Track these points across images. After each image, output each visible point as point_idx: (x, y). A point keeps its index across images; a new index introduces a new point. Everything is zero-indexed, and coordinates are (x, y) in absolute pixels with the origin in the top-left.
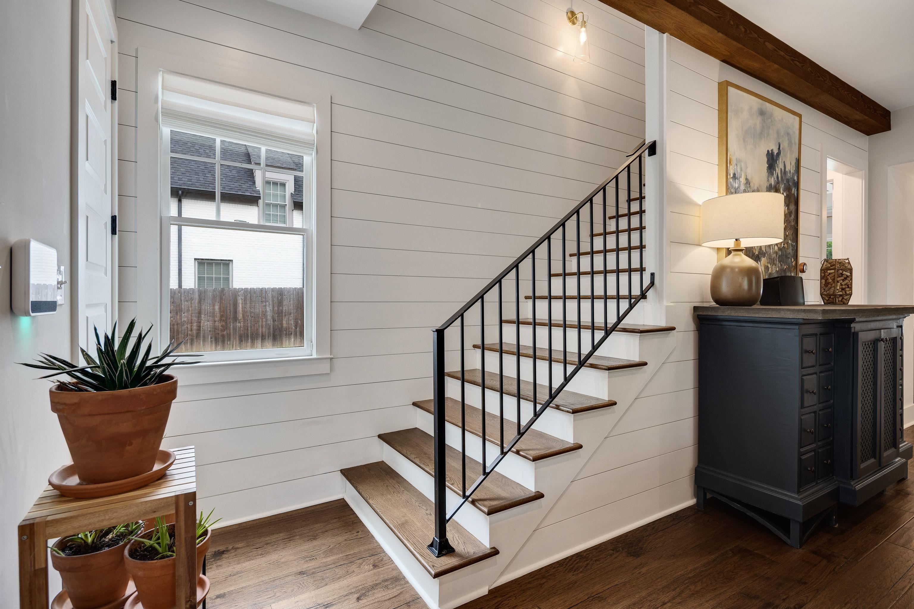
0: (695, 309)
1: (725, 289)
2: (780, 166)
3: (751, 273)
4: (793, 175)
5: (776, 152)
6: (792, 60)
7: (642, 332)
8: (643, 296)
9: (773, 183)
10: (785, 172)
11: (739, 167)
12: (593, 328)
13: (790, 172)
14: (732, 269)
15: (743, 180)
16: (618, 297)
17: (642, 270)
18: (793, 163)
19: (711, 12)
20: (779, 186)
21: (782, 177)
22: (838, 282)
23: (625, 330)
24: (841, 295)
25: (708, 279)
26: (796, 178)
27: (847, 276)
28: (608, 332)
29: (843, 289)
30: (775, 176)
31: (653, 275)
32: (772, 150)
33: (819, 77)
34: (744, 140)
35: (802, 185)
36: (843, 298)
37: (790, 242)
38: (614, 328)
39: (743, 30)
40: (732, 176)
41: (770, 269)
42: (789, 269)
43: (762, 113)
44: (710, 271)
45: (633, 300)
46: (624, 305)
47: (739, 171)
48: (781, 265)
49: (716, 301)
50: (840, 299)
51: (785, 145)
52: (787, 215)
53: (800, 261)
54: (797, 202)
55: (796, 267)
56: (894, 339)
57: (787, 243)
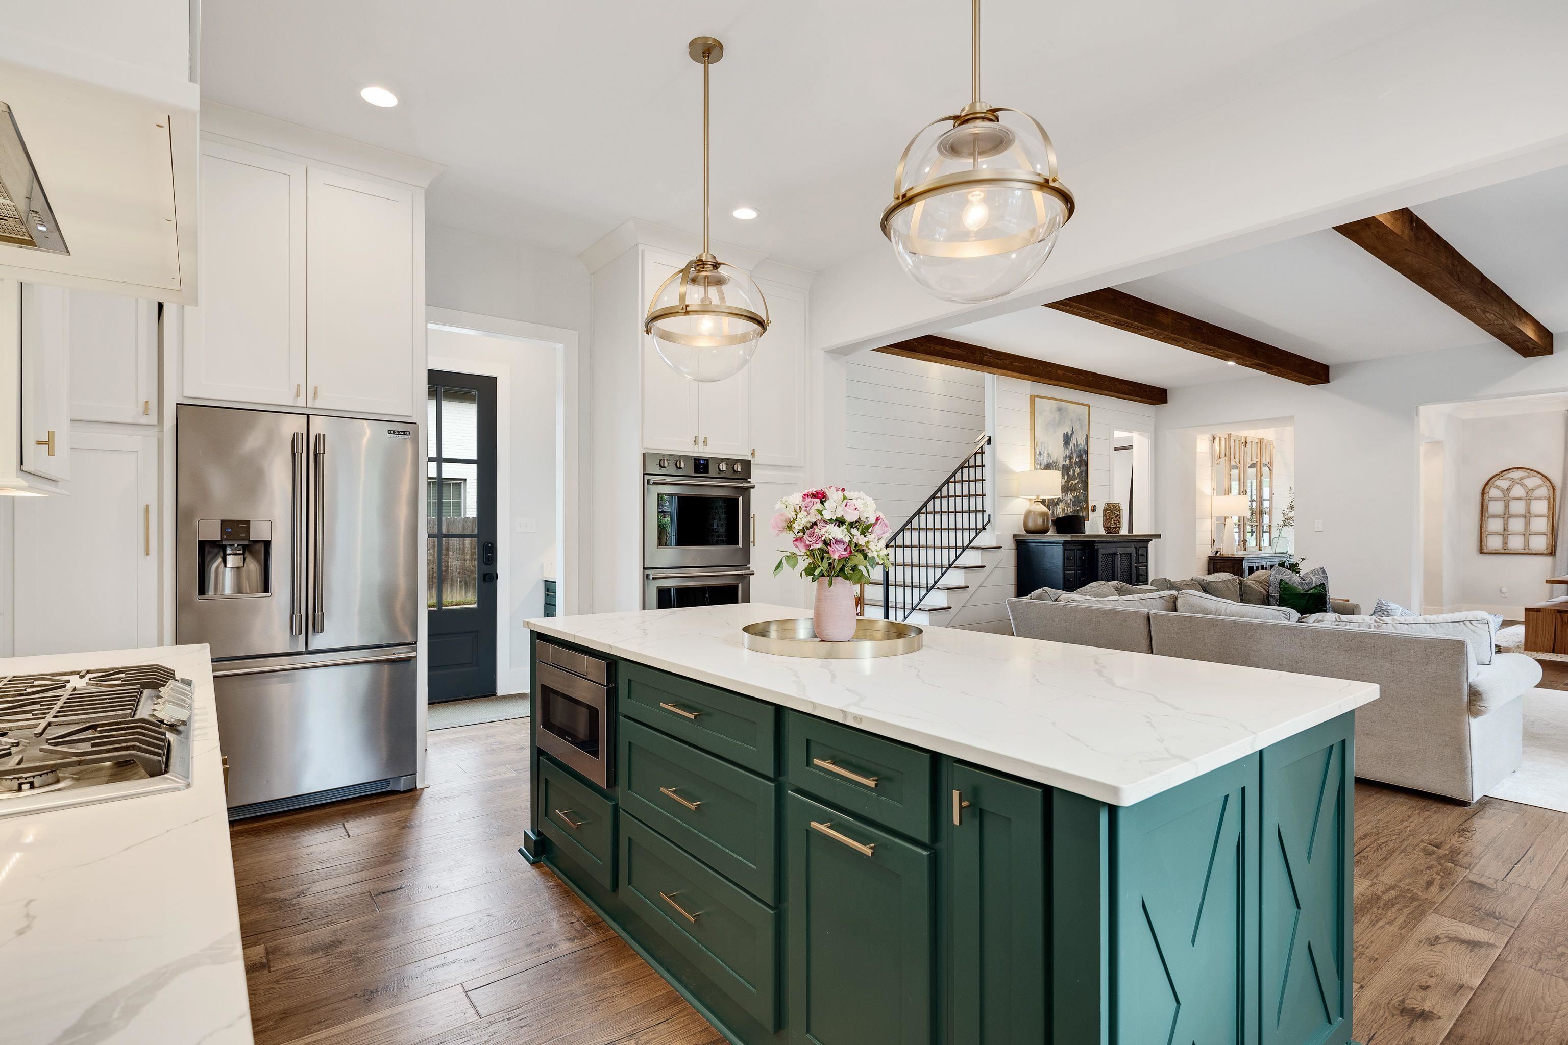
0: (1014, 536)
1: (1031, 525)
2: (1073, 441)
3: (1044, 515)
4: (1084, 446)
5: (1070, 433)
6: (1078, 376)
7: (982, 548)
8: (984, 528)
9: (1068, 454)
10: (1078, 445)
11: (1043, 447)
12: (956, 548)
13: (1081, 444)
14: (1034, 512)
15: (1046, 455)
16: (970, 529)
17: (983, 511)
18: (1084, 438)
19: (1021, 365)
20: (1073, 455)
21: (1075, 449)
22: (1112, 518)
23: (973, 548)
24: (1114, 528)
25: (1023, 517)
26: (1086, 448)
27: (1118, 515)
28: (964, 549)
29: (1115, 523)
30: (1070, 449)
31: (989, 516)
32: (1067, 432)
33: (1099, 381)
34: (1047, 430)
35: (1090, 451)
36: (1116, 530)
37: (1081, 491)
38: (967, 547)
39: (1041, 368)
40: (1038, 453)
41: (1066, 511)
42: (1082, 509)
43: (1059, 409)
44: (1024, 513)
45: (978, 531)
46: (973, 534)
47: (1043, 449)
48: (1075, 507)
49: (1027, 531)
50: (1114, 530)
51: (1076, 427)
52: (1078, 474)
53: (1090, 504)
54: (1087, 465)
55: (1087, 508)
56: (1130, 554)
57: (1079, 492)
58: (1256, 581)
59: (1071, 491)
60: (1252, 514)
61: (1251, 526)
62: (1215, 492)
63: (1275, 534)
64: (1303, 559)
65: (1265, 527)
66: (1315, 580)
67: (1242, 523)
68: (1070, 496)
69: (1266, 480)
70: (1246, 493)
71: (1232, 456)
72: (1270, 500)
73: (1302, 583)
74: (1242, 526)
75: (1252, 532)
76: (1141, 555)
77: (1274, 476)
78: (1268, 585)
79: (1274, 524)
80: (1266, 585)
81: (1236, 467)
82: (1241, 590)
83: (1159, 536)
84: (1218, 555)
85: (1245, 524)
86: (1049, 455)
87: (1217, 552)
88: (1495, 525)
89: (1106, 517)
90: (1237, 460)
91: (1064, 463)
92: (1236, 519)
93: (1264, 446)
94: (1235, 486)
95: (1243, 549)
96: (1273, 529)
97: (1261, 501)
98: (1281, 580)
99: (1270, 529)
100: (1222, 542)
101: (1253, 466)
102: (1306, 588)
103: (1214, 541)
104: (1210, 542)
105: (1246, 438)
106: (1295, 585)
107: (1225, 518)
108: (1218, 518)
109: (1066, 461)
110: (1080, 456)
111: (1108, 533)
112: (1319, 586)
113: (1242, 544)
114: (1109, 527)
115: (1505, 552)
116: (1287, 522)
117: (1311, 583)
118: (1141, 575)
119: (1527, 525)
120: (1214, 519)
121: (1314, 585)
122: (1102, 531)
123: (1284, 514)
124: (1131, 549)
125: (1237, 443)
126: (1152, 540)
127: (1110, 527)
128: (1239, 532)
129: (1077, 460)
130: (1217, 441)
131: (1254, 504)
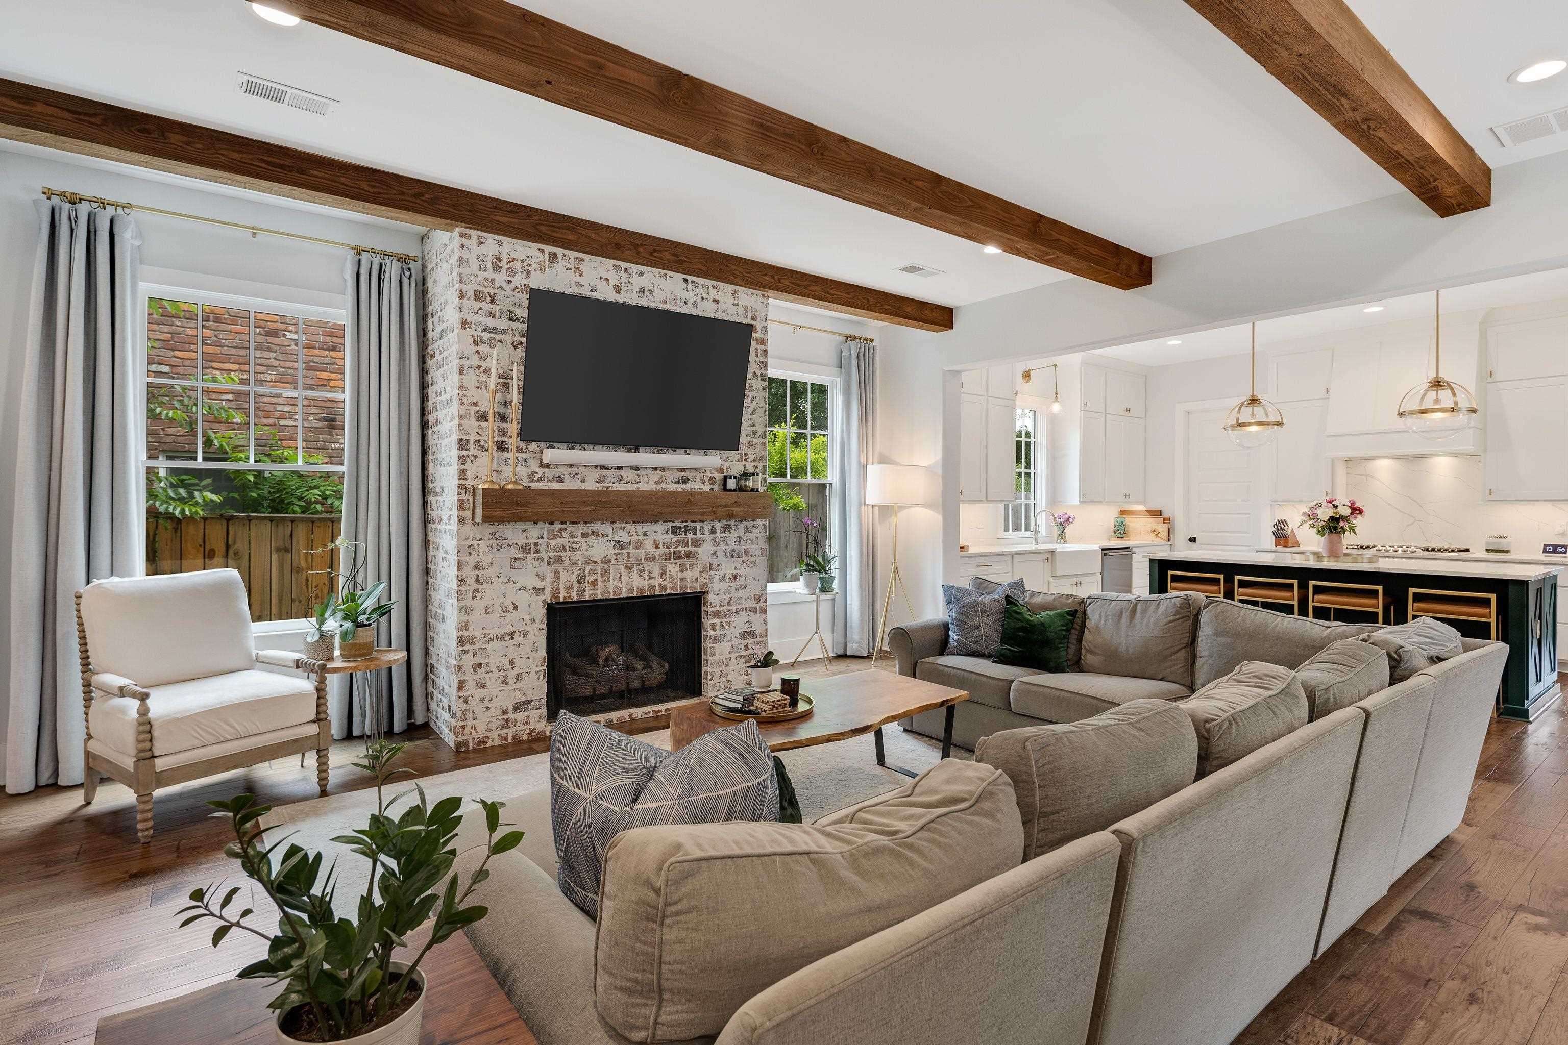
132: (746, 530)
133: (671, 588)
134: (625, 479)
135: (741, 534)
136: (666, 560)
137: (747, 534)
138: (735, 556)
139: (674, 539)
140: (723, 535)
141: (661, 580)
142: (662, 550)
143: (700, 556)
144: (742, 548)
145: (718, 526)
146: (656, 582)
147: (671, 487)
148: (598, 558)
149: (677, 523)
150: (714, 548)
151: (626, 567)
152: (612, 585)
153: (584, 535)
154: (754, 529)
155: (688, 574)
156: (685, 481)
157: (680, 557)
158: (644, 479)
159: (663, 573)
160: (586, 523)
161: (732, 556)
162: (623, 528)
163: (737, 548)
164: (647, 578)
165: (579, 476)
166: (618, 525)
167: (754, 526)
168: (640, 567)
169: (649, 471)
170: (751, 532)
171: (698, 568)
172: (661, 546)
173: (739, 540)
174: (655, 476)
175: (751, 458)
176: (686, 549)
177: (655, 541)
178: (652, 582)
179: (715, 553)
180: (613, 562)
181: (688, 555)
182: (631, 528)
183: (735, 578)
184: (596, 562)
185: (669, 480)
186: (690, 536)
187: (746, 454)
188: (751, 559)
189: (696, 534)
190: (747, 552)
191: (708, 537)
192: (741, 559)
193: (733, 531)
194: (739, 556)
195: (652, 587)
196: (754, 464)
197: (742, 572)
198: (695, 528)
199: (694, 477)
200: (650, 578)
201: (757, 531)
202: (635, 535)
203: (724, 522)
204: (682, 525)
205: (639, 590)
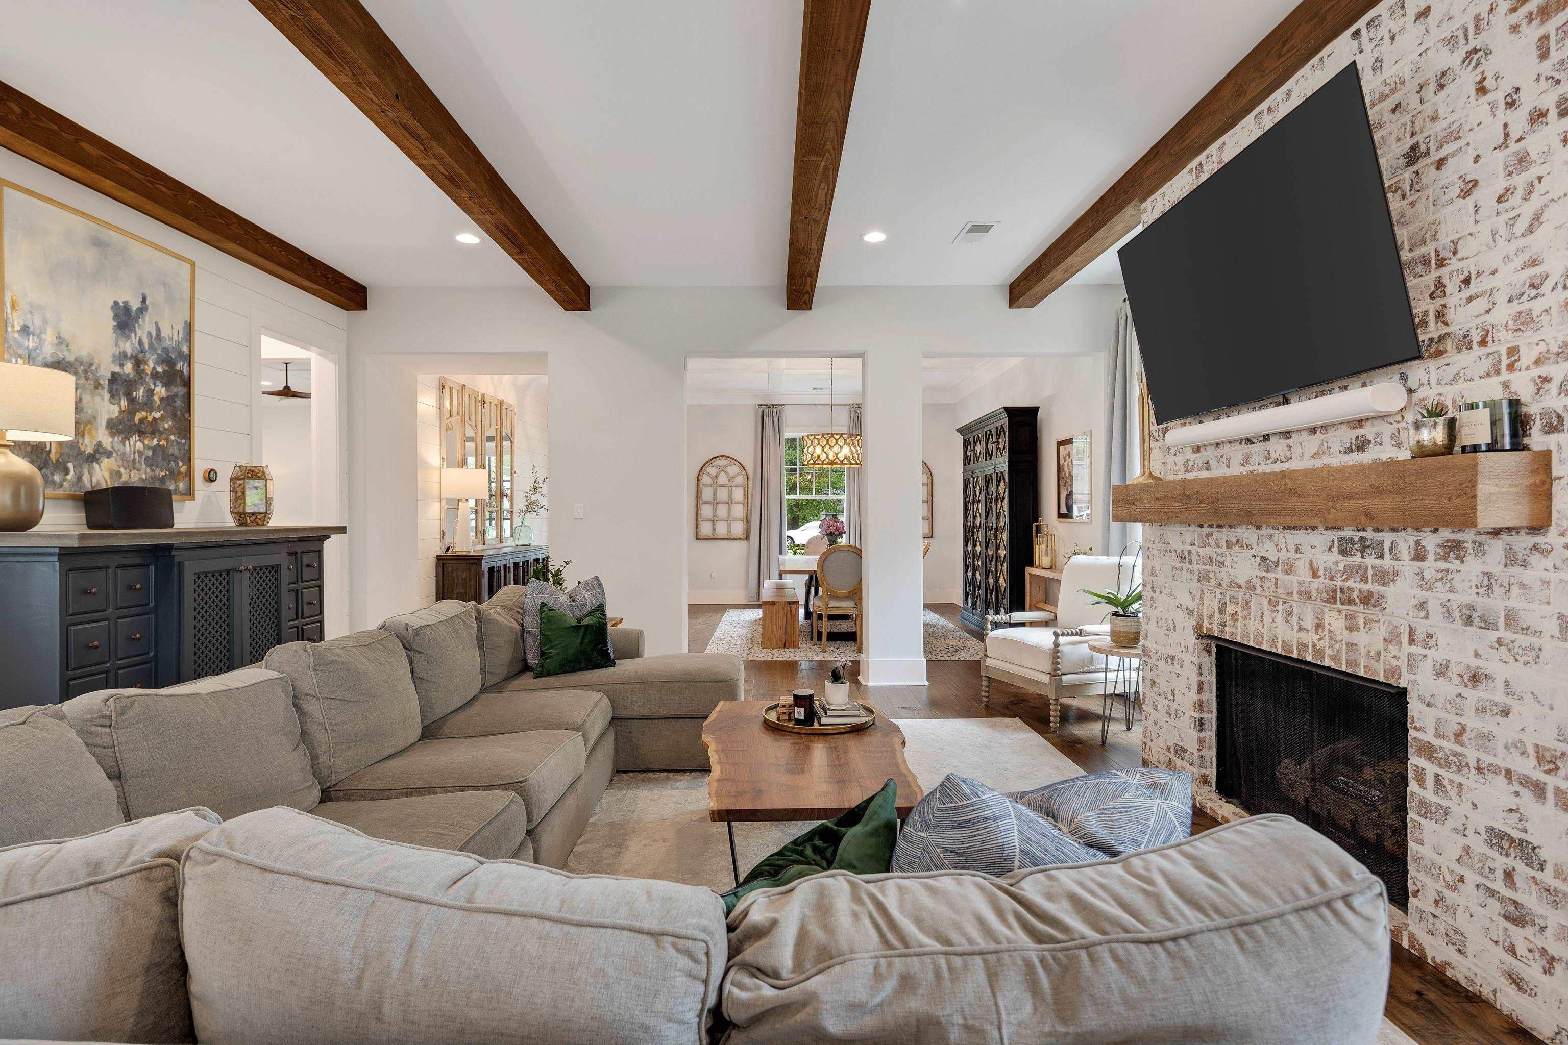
2: (146, 327)
4: (180, 342)
5: (135, 305)
6: (151, 182)
9: (127, 351)
10: (159, 337)
11: (36, 316)
13: (170, 338)
15: (49, 338)
18: (180, 326)
20: (144, 356)
21: (150, 344)
26: (185, 349)
30: (134, 340)
32: (126, 302)
33: (214, 217)
35: (197, 357)
37: (172, 438)
40: (20, 328)
41: (125, 476)
42: (174, 475)
43: (96, 243)
47: (37, 322)
48: (151, 470)
50: (252, 519)
51: (157, 297)
52: (162, 399)
53: (200, 467)
54: (187, 383)
55: (189, 474)
56: (276, 568)
57: (167, 440)
58: (504, 607)
59: (141, 433)
60: (490, 497)
61: (490, 512)
62: (445, 464)
63: (518, 522)
64: (567, 563)
65: (505, 513)
66: (589, 599)
67: (480, 508)
68: (135, 443)
69: (506, 458)
70: (484, 468)
71: (467, 417)
72: (512, 481)
73: (572, 606)
74: (480, 511)
75: (491, 520)
76: (309, 566)
77: (516, 451)
78: (521, 611)
79: (516, 510)
80: (519, 613)
81: (472, 439)
82: (480, 629)
83: (342, 530)
84: (450, 553)
85: (483, 509)
86: (61, 341)
87: (448, 549)
88: (706, 511)
89: (236, 493)
90: (474, 424)
91: (117, 369)
92: (472, 503)
93: (504, 411)
94: (471, 460)
95: (481, 542)
96: (515, 516)
97: (500, 482)
98: (543, 604)
99: (512, 515)
100: (454, 534)
101: (491, 439)
102: (578, 613)
103: (444, 534)
104: (438, 535)
105: (483, 396)
106: (561, 610)
107: (459, 500)
108: (449, 501)
109: (122, 365)
110: (169, 362)
111: (241, 525)
112: (596, 609)
113: (480, 535)
114: (241, 514)
115: (714, 538)
116: (531, 507)
117: (584, 605)
118: (309, 603)
119: (730, 511)
120: (444, 502)
121: (588, 609)
122: (230, 522)
123: (526, 497)
124: (281, 558)
125: (473, 399)
126: (329, 537)
127: (245, 513)
128: (476, 520)
129: (159, 369)
130: (447, 390)
131: (493, 485)
132: (1511, 559)
133: (1332, 658)
134: (1273, 456)
135: (1497, 569)
136: (1327, 601)
137: (1516, 570)
138: (1477, 621)
139: (1342, 562)
140: (1442, 565)
141: (1315, 638)
142: (1322, 582)
143: (1391, 604)
144: (1496, 604)
145: (1431, 541)
146: (1310, 637)
147: (1338, 460)
148: (1242, 582)
149: (1348, 533)
150: (1422, 595)
151: (1270, 602)
152: (1253, 624)
153: (1229, 545)
154: (1535, 558)
155: (1362, 638)
156: (1362, 445)
157: (1350, 601)
158: (1296, 452)
159: (1318, 626)
160: (1231, 526)
161: (1468, 621)
162: (1270, 537)
163: (1482, 602)
164: (1296, 628)
165: (1224, 459)
166: (1265, 532)
167: (1535, 547)
168: (1287, 606)
169: (1305, 434)
170: (1524, 564)
171: (1382, 631)
172: (1321, 573)
173: (1488, 583)
174: (1312, 443)
175: (1527, 356)
176: (1364, 587)
177: (1311, 563)
178: (1303, 636)
179: (1422, 606)
180: (1259, 589)
181: (1367, 599)
182: (1280, 536)
183: (1475, 679)
184: (1240, 587)
185: (1336, 447)
186: (1371, 561)
187: (1513, 351)
188: (1523, 640)
189: (1381, 556)
190: (1511, 619)
191: (1407, 566)
192: (1493, 636)
193: (1469, 559)
194: (1488, 625)
195: (1302, 646)
196: (1536, 372)
197: (1492, 665)
198: (1380, 544)
199: (1378, 434)
200: (1301, 629)
201: (1548, 563)
202: (1284, 550)
203: (1446, 534)
204: (1357, 535)
205: (1286, 646)
